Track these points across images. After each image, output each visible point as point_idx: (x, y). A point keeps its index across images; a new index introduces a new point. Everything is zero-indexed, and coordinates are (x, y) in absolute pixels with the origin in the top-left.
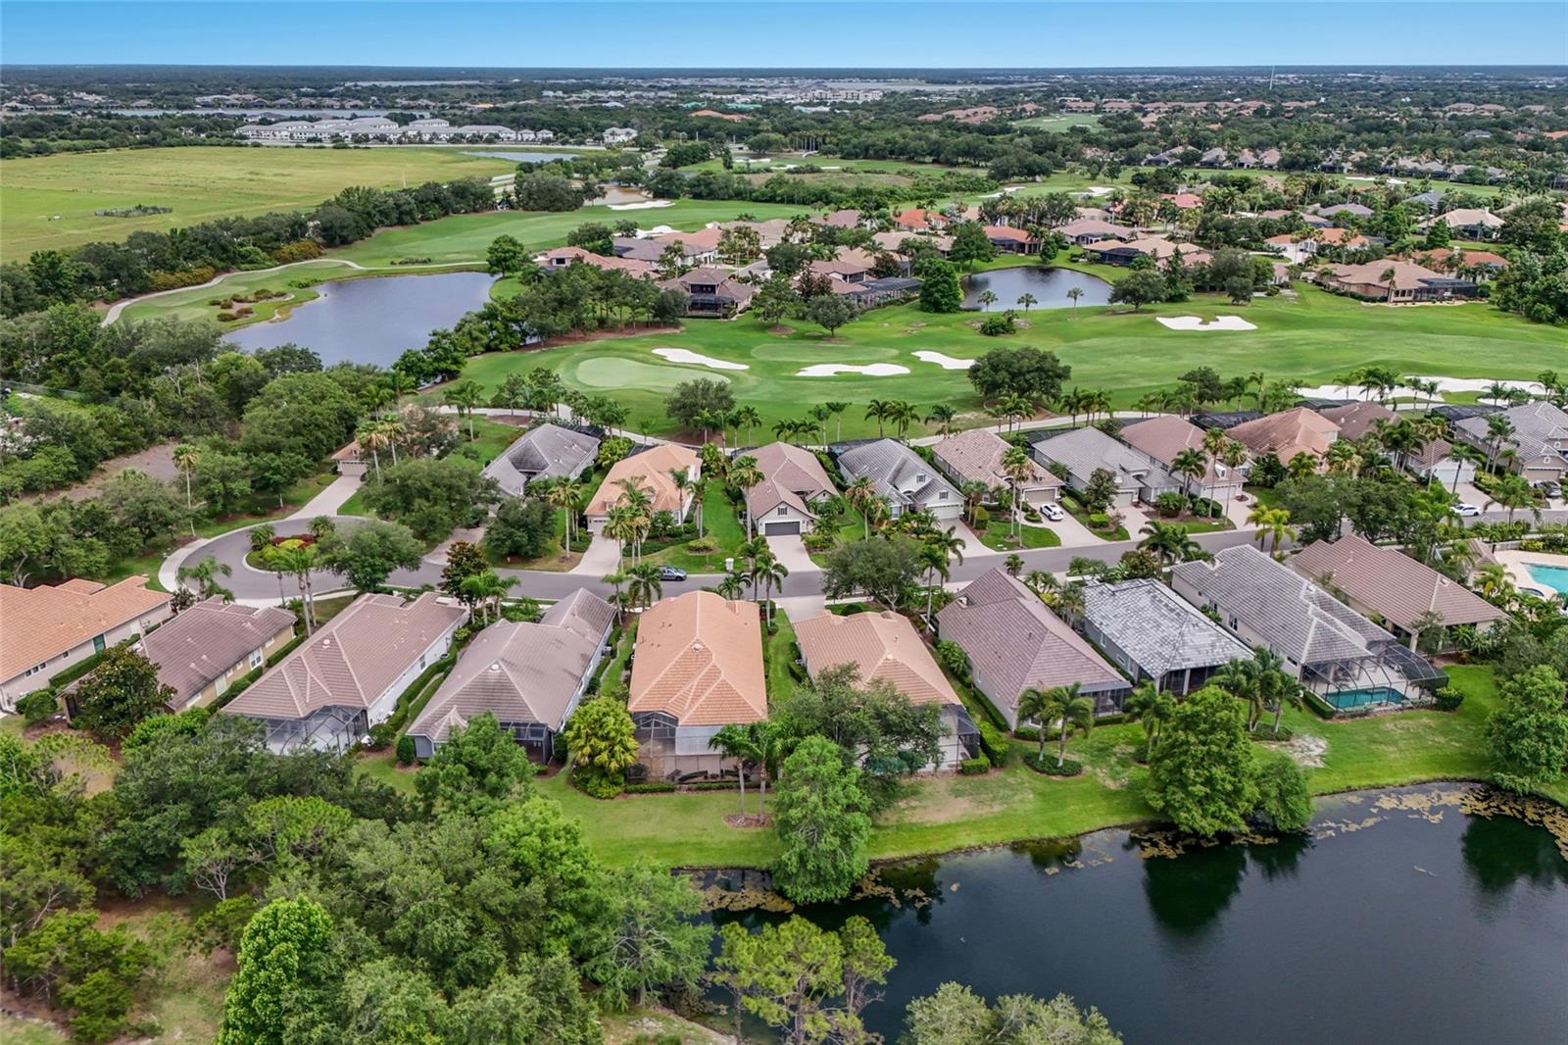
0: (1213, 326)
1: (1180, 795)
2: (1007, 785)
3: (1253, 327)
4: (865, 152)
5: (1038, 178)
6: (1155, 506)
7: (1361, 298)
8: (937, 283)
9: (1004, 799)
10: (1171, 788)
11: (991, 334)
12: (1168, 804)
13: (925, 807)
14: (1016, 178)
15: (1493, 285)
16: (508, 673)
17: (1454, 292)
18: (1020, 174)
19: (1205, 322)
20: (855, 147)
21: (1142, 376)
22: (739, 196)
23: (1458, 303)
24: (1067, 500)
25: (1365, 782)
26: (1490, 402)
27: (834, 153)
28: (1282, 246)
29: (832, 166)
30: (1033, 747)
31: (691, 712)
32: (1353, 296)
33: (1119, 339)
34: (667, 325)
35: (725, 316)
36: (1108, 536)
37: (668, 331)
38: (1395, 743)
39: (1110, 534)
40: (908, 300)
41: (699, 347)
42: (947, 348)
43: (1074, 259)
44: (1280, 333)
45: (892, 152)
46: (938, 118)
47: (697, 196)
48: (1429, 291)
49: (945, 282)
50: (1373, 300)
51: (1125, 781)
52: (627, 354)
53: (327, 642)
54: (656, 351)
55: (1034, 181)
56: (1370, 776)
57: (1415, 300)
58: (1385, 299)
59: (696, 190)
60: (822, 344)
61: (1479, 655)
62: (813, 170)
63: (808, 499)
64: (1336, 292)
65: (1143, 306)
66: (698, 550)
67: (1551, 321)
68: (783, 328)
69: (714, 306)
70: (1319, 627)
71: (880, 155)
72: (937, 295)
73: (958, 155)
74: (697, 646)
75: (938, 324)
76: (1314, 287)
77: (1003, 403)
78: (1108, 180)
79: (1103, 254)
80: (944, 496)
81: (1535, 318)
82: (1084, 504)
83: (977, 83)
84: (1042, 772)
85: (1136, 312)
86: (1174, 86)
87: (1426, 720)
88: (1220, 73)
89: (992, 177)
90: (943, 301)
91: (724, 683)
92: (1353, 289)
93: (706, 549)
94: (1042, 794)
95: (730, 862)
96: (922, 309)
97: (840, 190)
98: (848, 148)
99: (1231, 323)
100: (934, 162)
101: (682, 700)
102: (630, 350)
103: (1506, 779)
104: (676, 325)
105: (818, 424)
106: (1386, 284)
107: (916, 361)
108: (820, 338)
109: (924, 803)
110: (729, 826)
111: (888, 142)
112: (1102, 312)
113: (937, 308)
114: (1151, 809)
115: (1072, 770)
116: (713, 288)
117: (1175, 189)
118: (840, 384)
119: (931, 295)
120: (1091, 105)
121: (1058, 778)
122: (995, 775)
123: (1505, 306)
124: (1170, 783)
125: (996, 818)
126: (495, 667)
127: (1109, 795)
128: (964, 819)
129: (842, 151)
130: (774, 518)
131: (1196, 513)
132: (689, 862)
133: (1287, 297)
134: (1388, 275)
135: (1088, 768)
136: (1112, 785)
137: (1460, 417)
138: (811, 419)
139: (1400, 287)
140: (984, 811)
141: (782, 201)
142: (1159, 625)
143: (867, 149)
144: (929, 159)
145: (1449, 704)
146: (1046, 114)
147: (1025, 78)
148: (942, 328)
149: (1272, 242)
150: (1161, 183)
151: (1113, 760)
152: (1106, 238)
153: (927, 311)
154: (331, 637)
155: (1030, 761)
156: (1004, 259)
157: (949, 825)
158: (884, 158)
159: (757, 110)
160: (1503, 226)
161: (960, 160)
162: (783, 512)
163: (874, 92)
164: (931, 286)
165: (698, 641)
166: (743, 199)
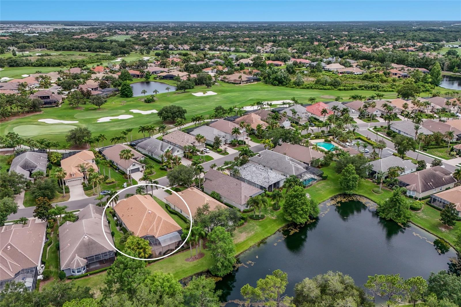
0: (206, 95)
1: (296, 215)
2: (251, 226)
3: (216, 94)
4: (63, 48)
5: (126, 55)
6: (229, 144)
7: (235, 84)
8: (125, 89)
9: (253, 230)
10: (293, 214)
11: (149, 102)
12: (293, 218)
13: (236, 239)
14: (119, 55)
15: (262, 78)
16: (91, 238)
17: (253, 80)
18: (121, 54)
19: (204, 94)
20: (59, 47)
21: (199, 110)
22: (27, 65)
23: (256, 83)
24: (207, 146)
25: (322, 201)
26: (283, 106)
27: (52, 49)
28: (208, 71)
29: (54, 53)
30: (250, 214)
31: (158, 232)
32: (232, 83)
33: (186, 100)
34: (36, 111)
35: (57, 106)
36: (223, 154)
37: (38, 113)
38: (321, 190)
39: (224, 153)
40: (116, 95)
41: (55, 117)
42: (139, 108)
43: (155, 78)
44: (224, 95)
45: (73, 48)
46: (79, 37)
47: (11, 66)
48: (249, 80)
49: (128, 88)
50: (238, 84)
51: (276, 216)
52: (30, 123)
53: (9, 247)
54: (39, 121)
55: (125, 56)
56: (322, 199)
57: (247, 83)
58: (240, 83)
59: (10, 64)
60: (98, 111)
61: (322, 165)
62: (48, 55)
63: (138, 159)
64: (228, 82)
65: (186, 90)
66: (110, 183)
67: (278, 85)
68: (80, 108)
69: (50, 103)
70: (294, 166)
71: (69, 49)
72: (126, 92)
73: (97, 48)
74: (149, 212)
75: (130, 101)
76: (221, 82)
77: (178, 122)
78: (147, 55)
79: (164, 76)
80: (178, 151)
81: (275, 85)
82: (212, 146)
83: (82, 26)
84: (256, 220)
85: (184, 92)
86: (144, 27)
87: (323, 183)
88: (153, 23)
89: (112, 55)
90: (128, 94)
91: (164, 221)
92: (232, 81)
93: (113, 182)
94: (260, 226)
95: (195, 273)
96: (121, 97)
97: (66, 61)
98: (57, 47)
99: (210, 93)
100: (89, 51)
101: (152, 230)
102: (30, 122)
103: (348, 192)
104: (40, 111)
105: (125, 136)
106: (240, 79)
107: (131, 113)
108: (95, 109)
109: (235, 238)
110: (188, 262)
111: (71, 45)
112: (175, 93)
113: (127, 96)
114: (288, 221)
115: (263, 217)
116: (48, 97)
117: (169, 56)
118: (115, 123)
119: (124, 92)
120: (125, 32)
121: (261, 220)
122: (246, 224)
123: (266, 82)
124: (293, 213)
125: (254, 235)
126: (86, 237)
127: (275, 221)
128: (247, 238)
129: (55, 49)
130: (132, 168)
131: (240, 144)
132: (183, 277)
133: (217, 85)
134: (240, 77)
135: (265, 215)
136: (274, 218)
137: (280, 111)
138: (122, 135)
139: (243, 80)
140: (250, 235)
141: (45, 66)
142: (261, 174)
143: (64, 47)
144: (87, 50)
145: (324, 178)
146: (113, 35)
147: (97, 24)
148: (132, 102)
149: (204, 70)
150: (165, 55)
151: (269, 212)
152: (162, 72)
153: (124, 97)
154: (10, 245)
155: (251, 218)
156: (135, 80)
157: (245, 241)
158: (71, 50)
159: (10, 35)
160: (253, 63)
161: (98, 50)
162: (134, 165)
163: (50, 29)
164: (123, 90)
165: (149, 210)
166: (29, 66)
